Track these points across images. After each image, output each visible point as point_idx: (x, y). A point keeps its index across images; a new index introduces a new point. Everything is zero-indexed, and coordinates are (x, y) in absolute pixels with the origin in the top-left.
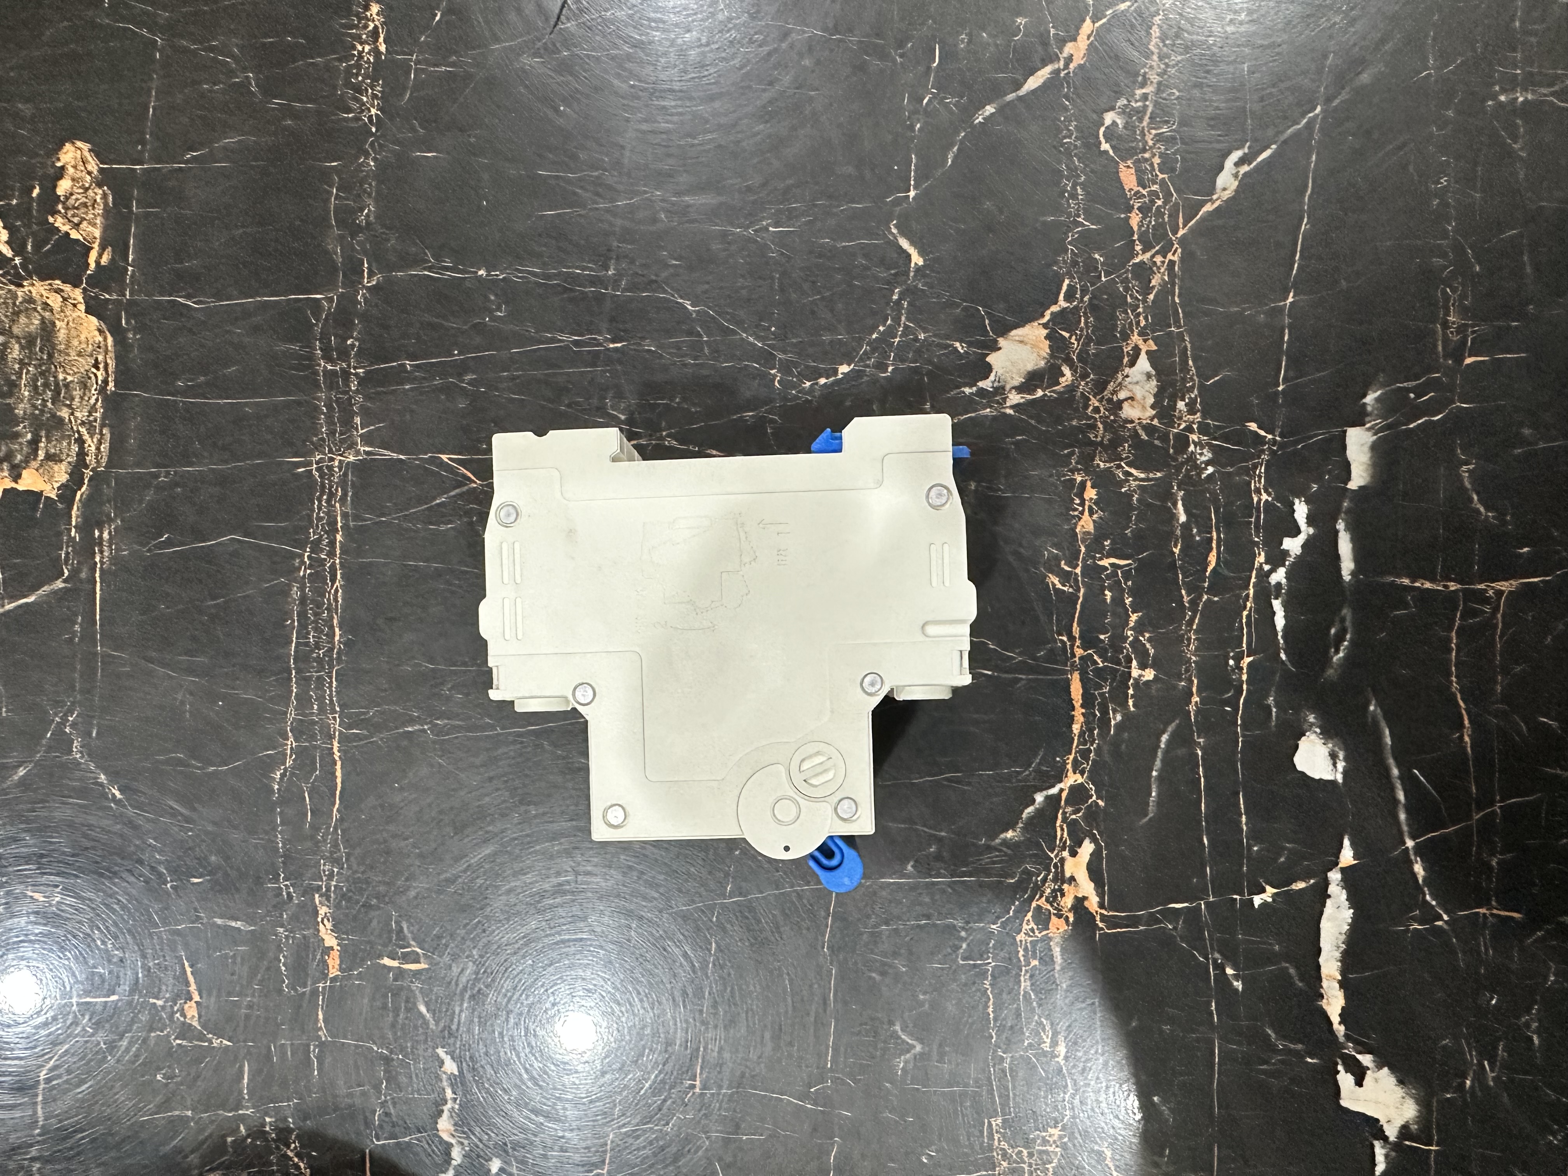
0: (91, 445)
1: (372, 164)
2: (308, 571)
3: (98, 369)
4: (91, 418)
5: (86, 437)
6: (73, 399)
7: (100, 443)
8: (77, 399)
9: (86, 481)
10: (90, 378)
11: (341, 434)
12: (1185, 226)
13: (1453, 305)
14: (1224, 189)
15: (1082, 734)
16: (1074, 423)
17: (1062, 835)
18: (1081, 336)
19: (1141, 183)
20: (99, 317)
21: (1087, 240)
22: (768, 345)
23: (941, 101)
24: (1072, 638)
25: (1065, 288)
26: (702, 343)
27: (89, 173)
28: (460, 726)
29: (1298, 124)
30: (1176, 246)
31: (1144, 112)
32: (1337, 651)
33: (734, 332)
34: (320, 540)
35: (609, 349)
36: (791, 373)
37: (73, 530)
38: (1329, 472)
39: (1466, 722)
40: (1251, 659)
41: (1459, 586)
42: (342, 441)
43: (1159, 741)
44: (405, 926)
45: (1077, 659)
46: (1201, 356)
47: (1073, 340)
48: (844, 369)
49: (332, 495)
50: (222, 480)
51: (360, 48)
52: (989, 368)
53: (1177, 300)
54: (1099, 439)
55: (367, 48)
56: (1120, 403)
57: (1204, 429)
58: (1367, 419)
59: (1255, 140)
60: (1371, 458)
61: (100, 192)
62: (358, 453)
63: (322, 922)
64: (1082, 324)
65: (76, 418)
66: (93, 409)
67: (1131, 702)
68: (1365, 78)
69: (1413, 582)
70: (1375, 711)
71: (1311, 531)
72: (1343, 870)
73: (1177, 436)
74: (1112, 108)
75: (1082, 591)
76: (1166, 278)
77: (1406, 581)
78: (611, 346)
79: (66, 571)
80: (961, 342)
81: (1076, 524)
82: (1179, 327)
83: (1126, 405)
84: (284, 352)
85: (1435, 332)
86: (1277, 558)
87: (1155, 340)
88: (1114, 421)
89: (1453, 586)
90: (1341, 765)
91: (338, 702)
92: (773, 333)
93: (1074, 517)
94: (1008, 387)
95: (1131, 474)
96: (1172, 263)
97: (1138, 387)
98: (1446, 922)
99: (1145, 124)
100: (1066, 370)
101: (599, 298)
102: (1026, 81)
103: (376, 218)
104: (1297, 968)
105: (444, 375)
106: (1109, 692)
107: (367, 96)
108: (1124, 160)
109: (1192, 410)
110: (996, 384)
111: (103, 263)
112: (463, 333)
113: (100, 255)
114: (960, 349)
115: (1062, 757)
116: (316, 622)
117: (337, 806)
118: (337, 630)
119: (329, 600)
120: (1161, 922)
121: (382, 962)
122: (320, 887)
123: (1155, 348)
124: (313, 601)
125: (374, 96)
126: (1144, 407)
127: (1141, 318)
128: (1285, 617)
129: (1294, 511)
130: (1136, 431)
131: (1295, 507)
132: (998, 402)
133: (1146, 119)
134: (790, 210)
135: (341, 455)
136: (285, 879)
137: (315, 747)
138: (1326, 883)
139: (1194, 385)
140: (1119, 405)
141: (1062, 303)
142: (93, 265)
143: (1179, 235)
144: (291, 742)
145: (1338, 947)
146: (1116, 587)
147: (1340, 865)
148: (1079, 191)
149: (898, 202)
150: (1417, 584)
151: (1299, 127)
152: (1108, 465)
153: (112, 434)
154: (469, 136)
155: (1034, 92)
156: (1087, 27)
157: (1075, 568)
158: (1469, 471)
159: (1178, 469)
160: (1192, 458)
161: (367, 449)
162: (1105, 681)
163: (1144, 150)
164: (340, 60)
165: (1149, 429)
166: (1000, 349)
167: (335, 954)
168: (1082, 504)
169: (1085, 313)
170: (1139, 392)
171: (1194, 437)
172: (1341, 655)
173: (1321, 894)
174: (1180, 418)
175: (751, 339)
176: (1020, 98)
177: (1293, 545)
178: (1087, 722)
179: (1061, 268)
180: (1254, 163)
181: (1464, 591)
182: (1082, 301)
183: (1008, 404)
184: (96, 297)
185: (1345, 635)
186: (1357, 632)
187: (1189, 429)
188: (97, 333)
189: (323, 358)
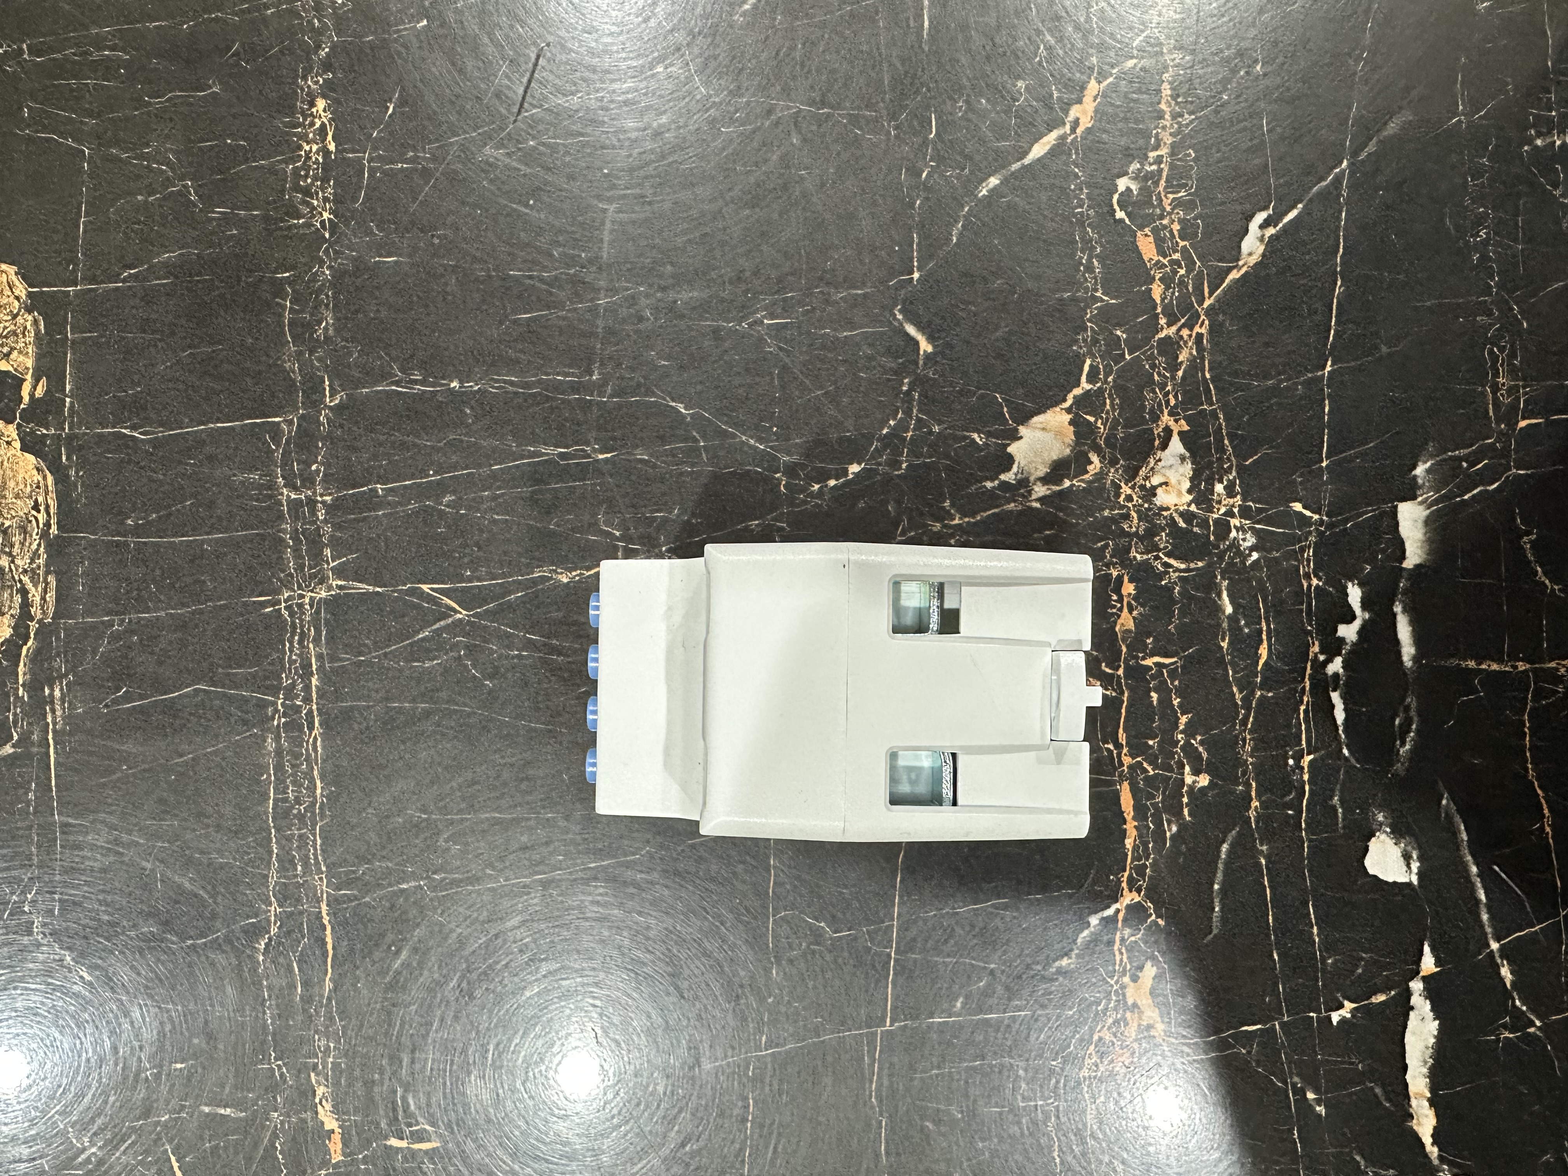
0: (35, 594)
1: (328, 272)
2: (283, 720)
3: (39, 511)
4: (34, 566)
5: (30, 586)
6: (12, 546)
7: (45, 591)
8: (16, 547)
9: (32, 635)
10: (30, 522)
11: (310, 568)
12: (1211, 295)
13: (1502, 365)
14: (1250, 254)
15: (1135, 848)
16: (1106, 513)
17: (1121, 960)
18: (1107, 419)
19: (1162, 253)
20: (36, 454)
21: (1107, 316)
22: (771, 448)
23: (942, 175)
24: (1118, 746)
25: (1086, 368)
26: (697, 449)
27: (17, 298)
28: (461, 881)
29: (1323, 179)
30: (1203, 317)
31: (1160, 176)
32: (1403, 744)
33: (734, 436)
34: (293, 685)
35: (597, 461)
36: (797, 476)
37: (21, 689)
38: (1383, 551)
39: (1546, 811)
40: (1311, 757)
41: (1528, 666)
42: (312, 577)
43: (1219, 851)
44: (411, 1101)
45: (1125, 768)
46: (1236, 434)
47: (1099, 424)
48: (854, 468)
49: (303, 635)
50: (182, 625)
51: (307, 148)
52: (1010, 459)
53: (1208, 376)
54: (1134, 529)
55: (315, 148)
56: (1154, 488)
57: (1245, 512)
58: (1418, 493)
59: (1280, 200)
60: (1425, 534)
61: (30, 318)
62: (330, 588)
63: (321, 1103)
64: (1108, 407)
65: (17, 567)
66: (36, 555)
67: (1186, 811)
68: (1392, 128)
69: (1480, 664)
70: (1448, 803)
71: (1367, 616)
72: (1424, 979)
73: (1217, 522)
74: (1125, 174)
75: (1126, 695)
76: (1195, 353)
77: (1472, 664)
78: (601, 457)
79: (15, 734)
80: (979, 432)
81: (1115, 622)
82: (1212, 404)
83: (1159, 491)
84: (242, 483)
85: (1483, 394)
86: (1333, 646)
87: (1188, 420)
88: (1149, 509)
89: (1522, 666)
90: (1415, 866)
91: (325, 860)
92: (775, 434)
93: (1113, 614)
94: (1032, 479)
95: (1171, 566)
96: (1200, 336)
97: (1173, 471)
98: (1539, 1028)
99: (1161, 188)
100: (1094, 458)
101: (586, 406)
102: (1030, 149)
103: (335, 330)
104: (1383, 1087)
105: (419, 497)
106: (1162, 802)
107: (317, 199)
108: (1141, 228)
109: (1230, 491)
110: (1019, 476)
111: (37, 396)
112: (439, 450)
113: (35, 387)
114: (978, 440)
115: (1116, 875)
116: (294, 775)
117: (329, 975)
118: (318, 782)
119: (307, 750)
120: (1234, 1047)
121: (388, 1143)
122: (315, 1066)
123: (1186, 428)
124: (290, 752)
125: (326, 200)
126: (1180, 493)
127: (1171, 396)
128: (1345, 710)
129: (1347, 595)
130: (1172, 518)
131: (1349, 591)
132: (1023, 496)
133: (1163, 183)
134: (785, 300)
135: (312, 591)
136: (276, 1059)
137: (301, 913)
138: (1408, 994)
139: (1232, 465)
140: (1152, 492)
141: (1085, 386)
142: (26, 399)
143: (1205, 305)
144: (274, 908)
145: (1425, 1062)
146: (1162, 688)
147: (1422, 974)
148: (1096, 263)
149: (902, 285)
150: (1484, 667)
151: (1324, 183)
152: (1145, 557)
153: (58, 581)
154: (433, 236)
155: (1039, 160)
156: (1093, 86)
157: (1117, 670)
158: (1531, 542)
159: (1221, 557)
160: (1235, 544)
161: (340, 583)
162: (1157, 791)
163: (1162, 217)
164: (286, 162)
165: (1187, 516)
166: (1021, 438)
167: (337, 1137)
168: (1120, 600)
169: (1110, 396)
170: (1173, 477)
171: (1235, 522)
172: (1408, 747)
173: (1403, 1007)
174: (1219, 502)
175: (752, 442)
176: (1024, 167)
177: (1348, 632)
178: (1140, 836)
179: (1081, 348)
180: (1281, 225)
181: (1535, 671)
182: (1106, 382)
183: (1034, 497)
184: (33, 432)
185: (1410, 725)
186: (1423, 721)
187: (1230, 513)
188: (35, 472)
189: (285, 486)
